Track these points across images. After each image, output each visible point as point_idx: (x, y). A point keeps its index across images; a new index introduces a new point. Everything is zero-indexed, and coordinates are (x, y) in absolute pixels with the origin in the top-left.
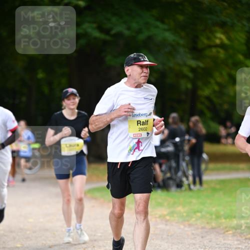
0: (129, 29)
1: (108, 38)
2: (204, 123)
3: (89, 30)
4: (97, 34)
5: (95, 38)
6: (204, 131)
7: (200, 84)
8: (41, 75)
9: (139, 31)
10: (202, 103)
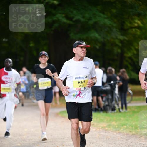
0: (83, 17)
1: (71, 23)
2: (128, 72)
3: (60, 18)
4: (65, 20)
5: (64, 23)
6: (128, 77)
7: (125, 49)
8: (32, 45)
9: (90, 19)
10: (127, 61)
